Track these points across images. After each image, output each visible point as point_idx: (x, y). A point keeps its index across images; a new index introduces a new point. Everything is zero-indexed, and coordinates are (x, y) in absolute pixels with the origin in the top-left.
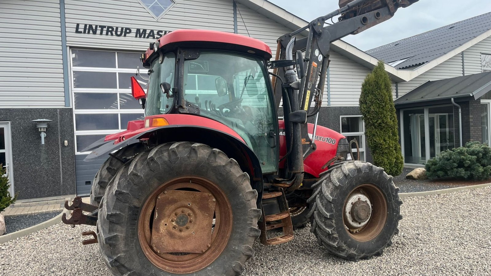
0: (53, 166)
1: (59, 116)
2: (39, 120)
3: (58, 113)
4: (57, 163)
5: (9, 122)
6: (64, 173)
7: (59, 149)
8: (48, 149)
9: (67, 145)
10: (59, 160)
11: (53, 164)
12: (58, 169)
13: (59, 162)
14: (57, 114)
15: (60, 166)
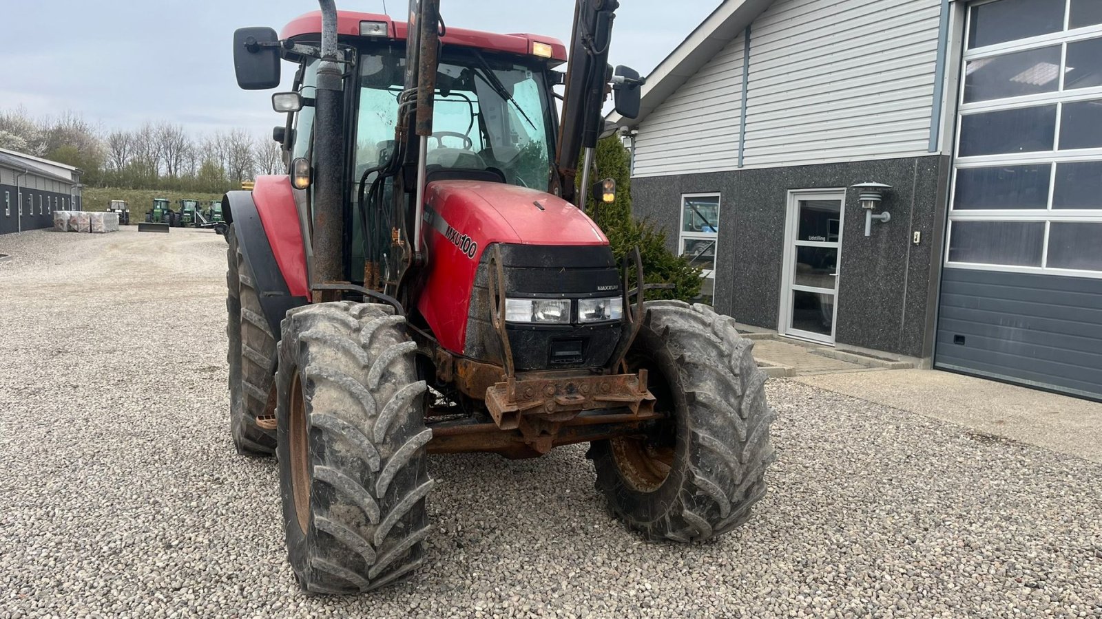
0: (892, 285)
1: (916, 174)
2: (865, 184)
3: (915, 167)
4: (900, 280)
5: (845, 189)
6: (909, 305)
7: (907, 250)
8: (890, 247)
9: (918, 241)
10: (903, 274)
11: (894, 282)
12: (900, 293)
13: (903, 280)
14: (913, 169)
15: (903, 289)
